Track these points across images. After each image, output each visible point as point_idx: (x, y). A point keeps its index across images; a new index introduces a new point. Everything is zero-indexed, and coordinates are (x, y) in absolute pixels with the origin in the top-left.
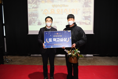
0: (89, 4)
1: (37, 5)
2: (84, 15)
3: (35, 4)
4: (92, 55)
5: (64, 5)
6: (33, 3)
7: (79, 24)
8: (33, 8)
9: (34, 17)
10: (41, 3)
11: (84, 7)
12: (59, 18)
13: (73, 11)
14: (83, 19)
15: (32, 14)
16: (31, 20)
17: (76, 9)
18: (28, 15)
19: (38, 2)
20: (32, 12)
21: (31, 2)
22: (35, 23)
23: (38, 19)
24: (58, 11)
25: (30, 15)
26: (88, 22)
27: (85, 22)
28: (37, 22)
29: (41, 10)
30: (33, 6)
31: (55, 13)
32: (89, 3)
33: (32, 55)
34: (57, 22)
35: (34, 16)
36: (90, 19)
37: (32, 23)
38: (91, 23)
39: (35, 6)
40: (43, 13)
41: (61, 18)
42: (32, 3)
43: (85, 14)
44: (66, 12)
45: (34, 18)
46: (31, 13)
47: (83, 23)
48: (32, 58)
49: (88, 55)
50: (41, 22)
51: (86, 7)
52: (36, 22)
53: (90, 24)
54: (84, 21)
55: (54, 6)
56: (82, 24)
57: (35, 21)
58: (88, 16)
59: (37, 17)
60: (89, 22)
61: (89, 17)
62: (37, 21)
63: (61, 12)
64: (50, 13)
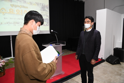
5: (24, 6)
12: (19, 19)
24: (18, 11)
31: (15, 13)
34: (17, 23)
36: (47, 21)
41: (21, 19)
55: (12, 6)
58: (45, 18)
60: (46, 24)
63: (21, 13)
64: (8, 13)
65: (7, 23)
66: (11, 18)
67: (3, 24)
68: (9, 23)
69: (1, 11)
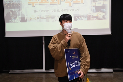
2: (94, 4)
4: (110, 70)
7: (87, 19)
9: (13, 10)
12: (55, 11)
14: (93, 11)
15: (10, 4)
16: (10, 13)
18: (5, 6)
22: (15, 18)
23: (21, 12)
25: (7, 6)
26: (101, 15)
27: (97, 16)
28: (20, 17)
31: (48, 2)
33: (11, 71)
34: (51, 17)
35: (14, 8)
36: (104, 10)
37: (11, 19)
38: (106, 17)
40: (29, 3)
41: (57, 10)
43: (97, 3)
45: (15, 11)
46: (8, 3)
47: (94, 17)
48: (11, 76)
49: (103, 70)
50: (26, 17)
52: (18, 17)
53: (104, 18)
54: (95, 14)
56: (92, 19)
57: (16, 16)
58: (101, 5)
59: (18, 9)
60: (103, 16)
61: (104, 7)
62: (19, 15)
63: (57, 1)
64: (40, 3)
65: (38, 19)
66: (43, 11)
67: (32, 19)
68: (40, 18)
69: (31, 1)
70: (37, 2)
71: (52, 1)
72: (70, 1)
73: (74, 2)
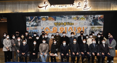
0: (98, 22)
1: (37, 23)
3: (34, 21)
6: (32, 20)
8: (32, 26)
10: (41, 20)
11: (93, 25)
13: (79, 29)
17: (83, 28)
19: (38, 19)
20: (31, 30)
21: (30, 19)
29: (42, 28)
30: (32, 23)
32: (99, 20)
39: (35, 24)
42: (30, 21)
44: (71, 31)
51: (94, 25)
70: (50, 32)
71: (61, 31)
72: (75, 32)
73: (77, 32)
